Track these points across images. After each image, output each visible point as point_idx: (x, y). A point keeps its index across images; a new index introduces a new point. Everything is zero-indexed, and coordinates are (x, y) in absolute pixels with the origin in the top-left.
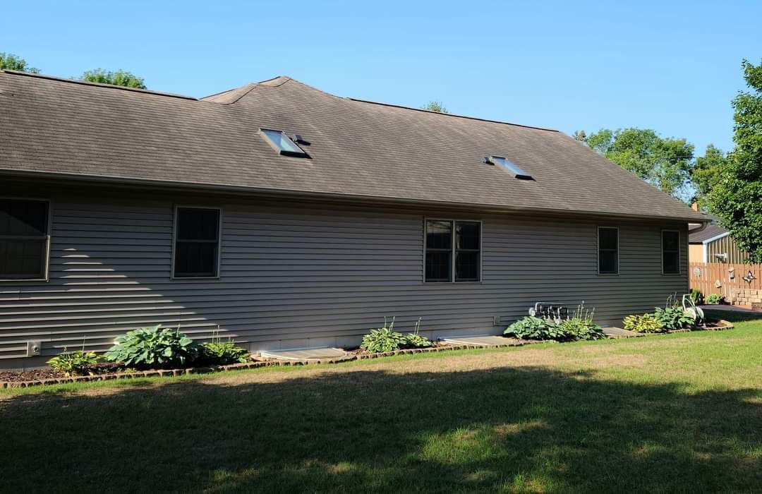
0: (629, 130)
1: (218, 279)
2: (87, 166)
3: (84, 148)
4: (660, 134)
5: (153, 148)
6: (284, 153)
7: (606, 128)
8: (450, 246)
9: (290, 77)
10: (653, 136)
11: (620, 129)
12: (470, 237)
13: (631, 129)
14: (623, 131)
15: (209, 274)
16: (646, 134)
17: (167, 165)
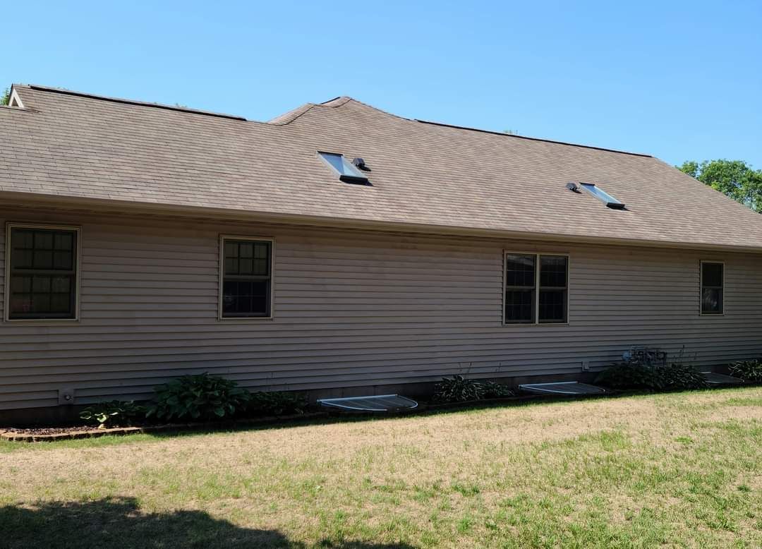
0: (717, 162)
1: (272, 319)
2: (119, 190)
3: (116, 170)
4: (751, 165)
5: (196, 172)
6: (345, 179)
7: (692, 161)
8: (532, 283)
9: (351, 97)
10: (744, 169)
11: (707, 162)
12: (556, 274)
13: (719, 161)
14: (710, 162)
15: (261, 314)
16: (734, 166)
17: (211, 190)
